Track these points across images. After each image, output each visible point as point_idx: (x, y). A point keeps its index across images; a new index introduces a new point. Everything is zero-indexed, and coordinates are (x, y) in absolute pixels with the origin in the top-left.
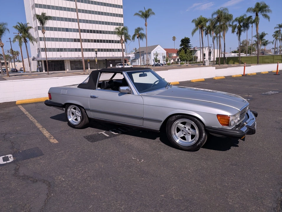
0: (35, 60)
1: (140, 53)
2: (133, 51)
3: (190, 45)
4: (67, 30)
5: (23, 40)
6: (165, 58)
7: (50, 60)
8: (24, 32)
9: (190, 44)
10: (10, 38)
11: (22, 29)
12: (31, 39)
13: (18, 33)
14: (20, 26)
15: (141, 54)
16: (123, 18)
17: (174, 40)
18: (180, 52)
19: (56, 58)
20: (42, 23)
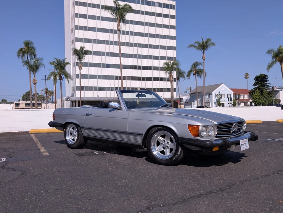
0: (69, 100)
1: (197, 93)
2: (187, 91)
3: (269, 84)
4: (108, 66)
5: (58, 77)
6: (231, 101)
7: (86, 100)
8: (60, 68)
9: (267, 82)
10: (45, 76)
11: (58, 65)
12: (67, 76)
13: (55, 70)
14: (57, 62)
15: (199, 96)
16: (175, 51)
17: (247, 78)
18: (253, 93)
19: (92, 98)
20: (80, 58)
